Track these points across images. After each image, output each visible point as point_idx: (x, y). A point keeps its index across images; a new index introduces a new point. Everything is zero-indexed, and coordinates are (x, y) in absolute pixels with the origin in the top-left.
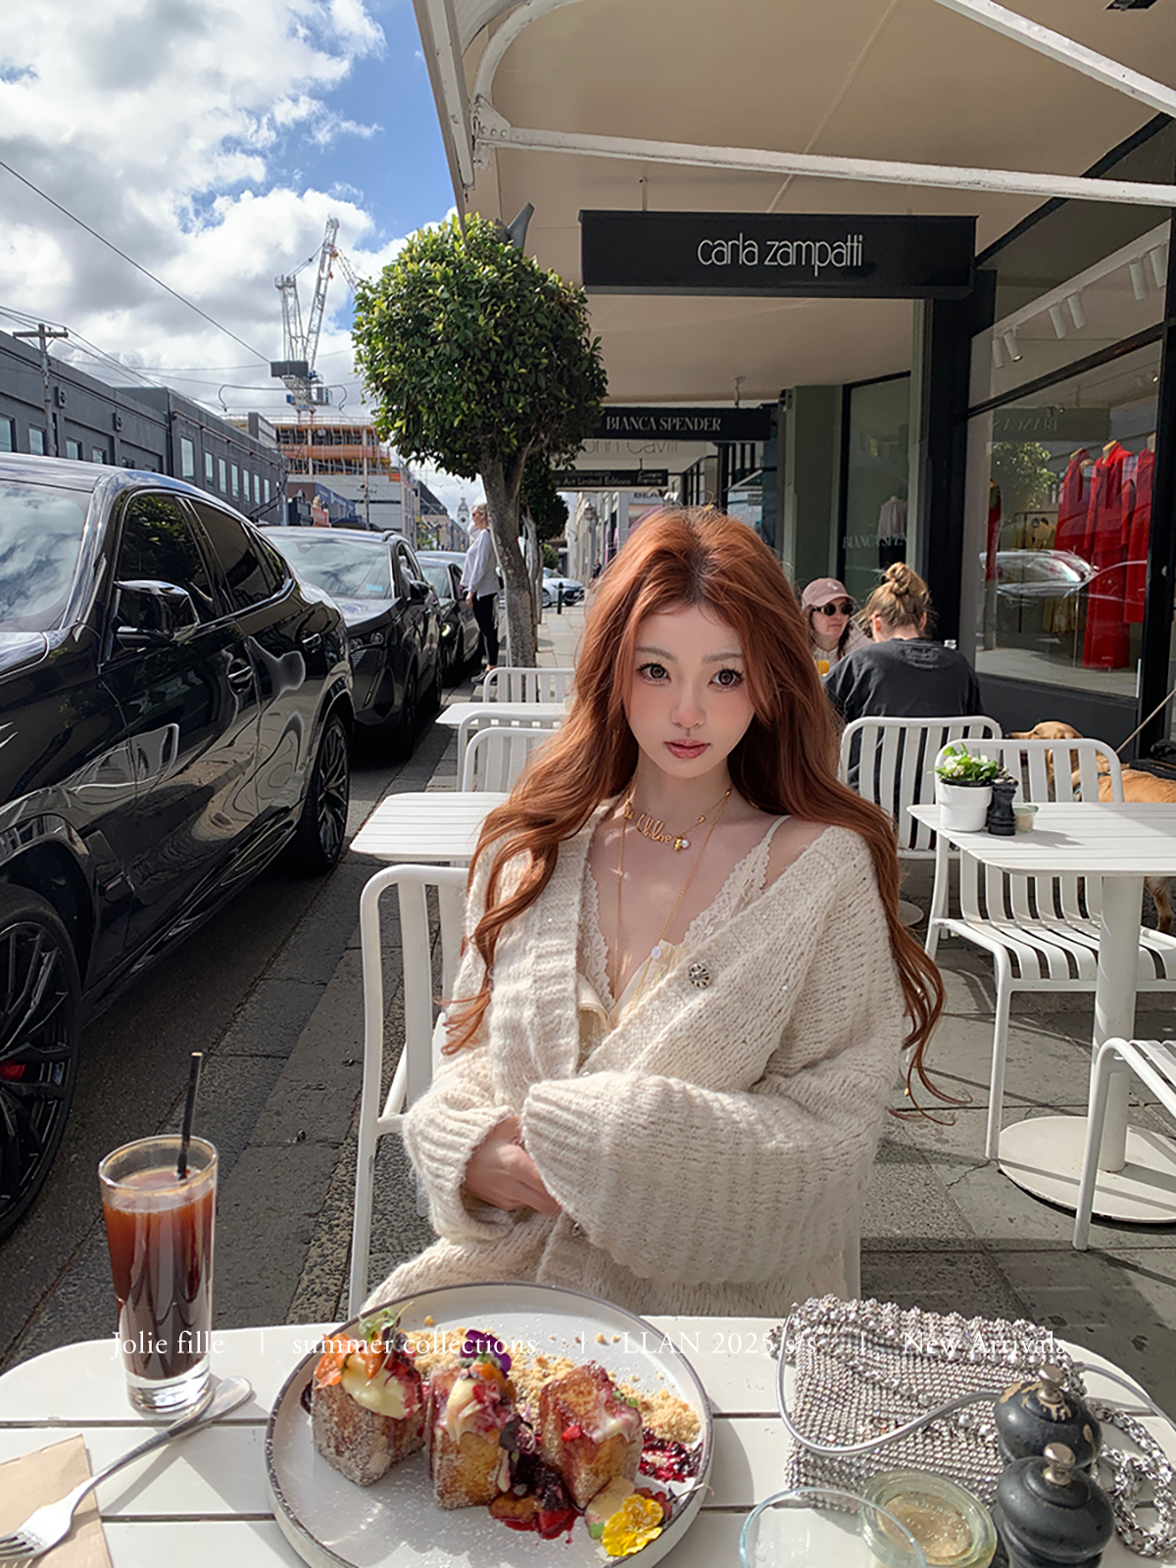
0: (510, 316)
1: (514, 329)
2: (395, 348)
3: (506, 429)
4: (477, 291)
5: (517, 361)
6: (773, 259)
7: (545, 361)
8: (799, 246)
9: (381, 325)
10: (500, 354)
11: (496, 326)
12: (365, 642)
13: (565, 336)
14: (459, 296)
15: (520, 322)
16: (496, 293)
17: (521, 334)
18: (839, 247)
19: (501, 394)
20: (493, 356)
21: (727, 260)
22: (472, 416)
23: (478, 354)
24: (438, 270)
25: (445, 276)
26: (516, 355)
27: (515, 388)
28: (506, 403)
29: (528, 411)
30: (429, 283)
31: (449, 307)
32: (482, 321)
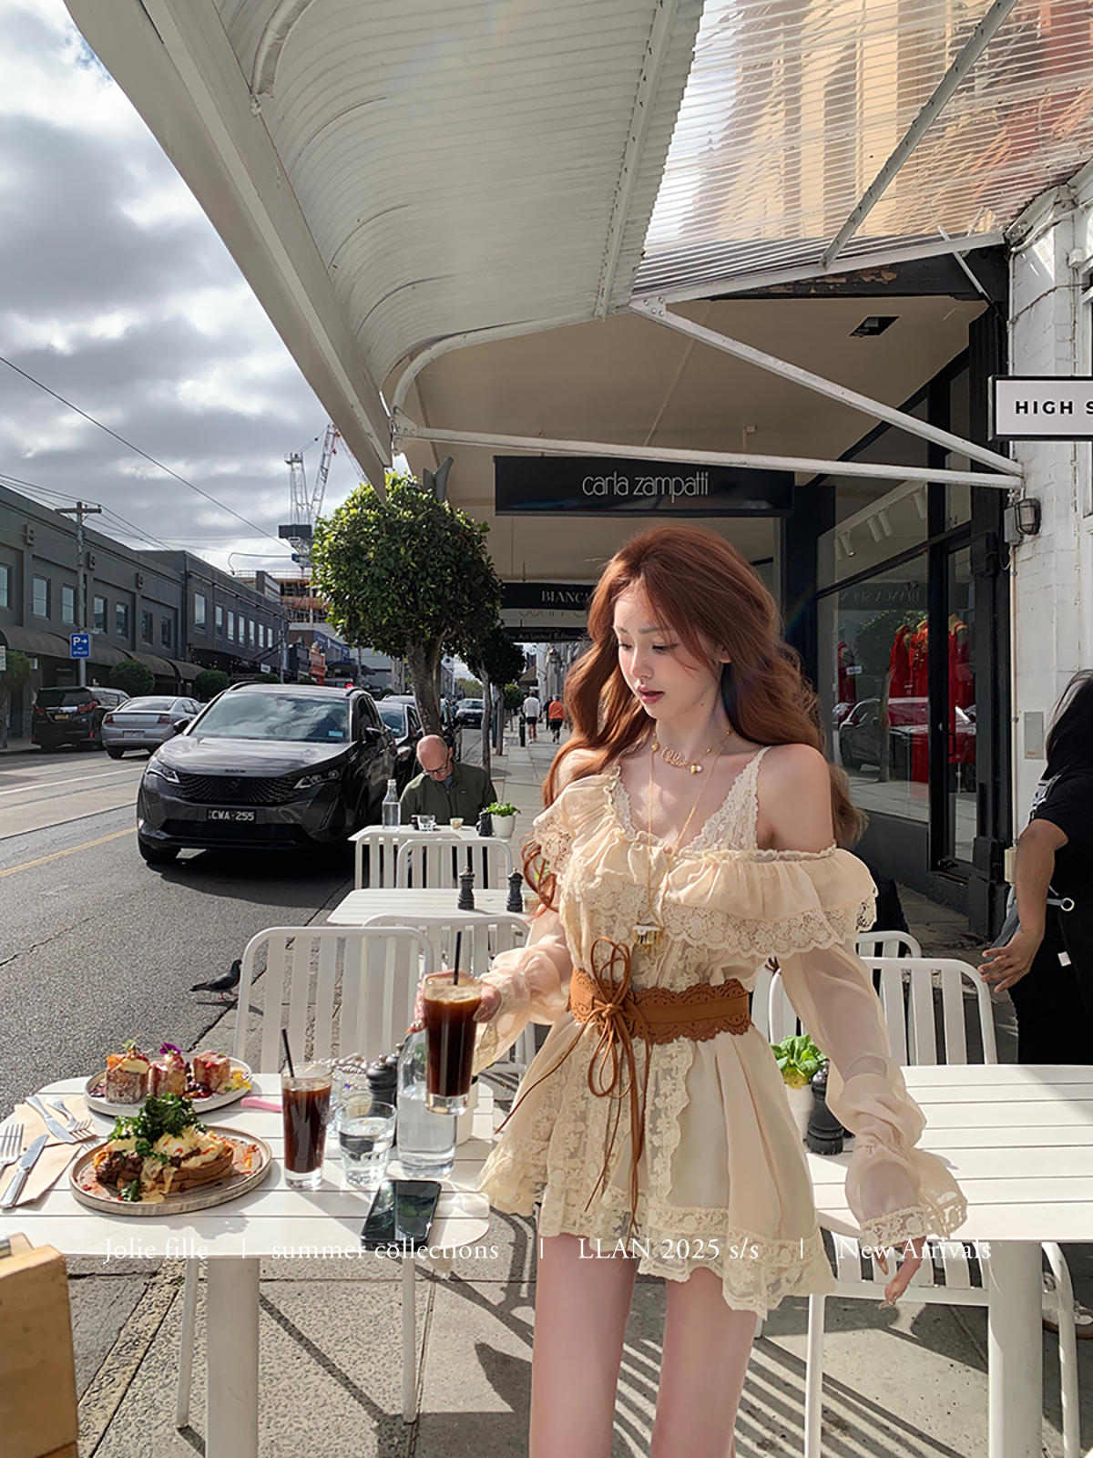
0: (423, 547)
1: (427, 556)
2: (340, 569)
3: (421, 627)
4: (401, 528)
5: (429, 579)
6: (640, 490)
7: (450, 578)
8: (660, 481)
9: (330, 552)
10: (416, 574)
11: (413, 556)
12: (323, 777)
13: (467, 559)
14: (387, 533)
15: (431, 551)
16: (413, 531)
17: (432, 560)
18: (690, 481)
19: (416, 602)
20: (411, 575)
21: (605, 492)
22: (395, 616)
23: (400, 574)
24: (371, 515)
25: (377, 518)
26: (428, 575)
27: (427, 597)
28: (420, 607)
29: (438, 613)
30: (366, 524)
31: (379, 542)
32: (402, 551)
